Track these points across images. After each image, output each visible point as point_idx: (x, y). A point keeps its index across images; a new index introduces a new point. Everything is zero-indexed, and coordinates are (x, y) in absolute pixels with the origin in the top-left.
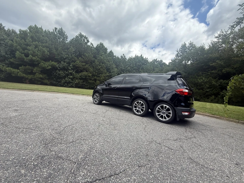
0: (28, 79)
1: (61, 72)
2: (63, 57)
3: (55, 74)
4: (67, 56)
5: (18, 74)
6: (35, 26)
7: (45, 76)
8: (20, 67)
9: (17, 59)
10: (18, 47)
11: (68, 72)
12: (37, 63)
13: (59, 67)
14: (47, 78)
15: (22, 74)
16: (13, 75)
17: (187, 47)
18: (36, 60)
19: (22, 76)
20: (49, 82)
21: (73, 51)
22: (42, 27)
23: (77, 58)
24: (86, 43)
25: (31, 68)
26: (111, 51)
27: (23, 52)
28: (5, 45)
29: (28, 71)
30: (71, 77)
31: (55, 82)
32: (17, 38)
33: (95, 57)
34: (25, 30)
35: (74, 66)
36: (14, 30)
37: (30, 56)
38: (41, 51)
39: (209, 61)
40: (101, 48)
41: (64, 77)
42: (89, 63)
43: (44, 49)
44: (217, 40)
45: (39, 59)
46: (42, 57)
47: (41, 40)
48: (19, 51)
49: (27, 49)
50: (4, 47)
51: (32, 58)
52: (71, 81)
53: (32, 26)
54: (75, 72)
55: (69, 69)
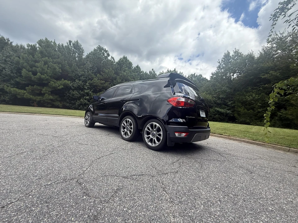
0: (36, 102)
1: (75, 92)
2: (77, 75)
3: (68, 94)
4: (82, 73)
5: (24, 96)
6: (46, 39)
7: (56, 97)
8: (27, 88)
9: (23, 78)
10: (25, 64)
11: (84, 92)
12: (46, 82)
13: (73, 87)
14: (59, 99)
15: (29, 95)
16: (19, 97)
17: (231, 57)
18: (45, 79)
19: (29, 97)
20: (61, 105)
21: (90, 67)
22: (55, 41)
23: (94, 75)
24: (106, 57)
25: (39, 88)
26: (138, 66)
27: (30, 69)
28: (11, 63)
29: (36, 92)
30: (88, 97)
31: (68, 105)
32: (25, 54)
33: (117, 73)
34: (33, 45)
35: (91, 85)
36: (23, 45)
37: (39, 74)
38: (52, 68)
39: (260, 72)
40: (124, 62)
41: (79, 98)
42: (110, 81)
43: (55, 65)
44: (270, 46)
45: (49, 77)
46: (52, 75)
47: (53, 55)
48: (26, 69)
49: (35, 67)
50: (10, 64)
51: (40, 76)
52: (87, 103)
53: (42, 39)
54: (92, 92)
55: (85, 88)
